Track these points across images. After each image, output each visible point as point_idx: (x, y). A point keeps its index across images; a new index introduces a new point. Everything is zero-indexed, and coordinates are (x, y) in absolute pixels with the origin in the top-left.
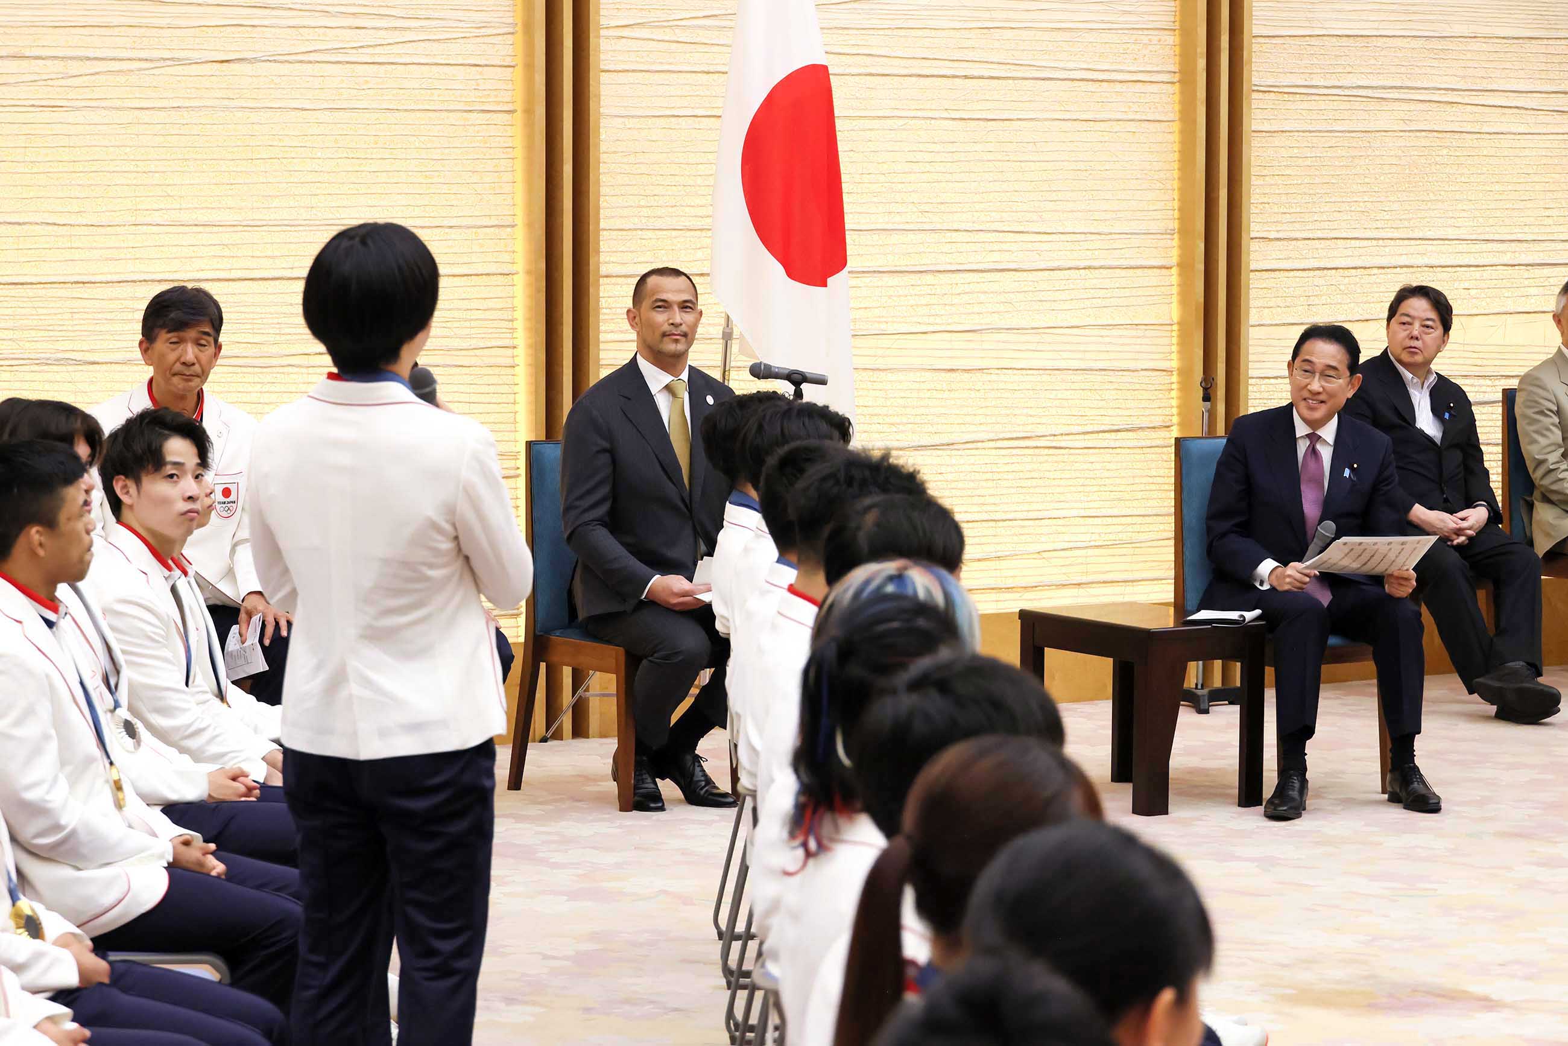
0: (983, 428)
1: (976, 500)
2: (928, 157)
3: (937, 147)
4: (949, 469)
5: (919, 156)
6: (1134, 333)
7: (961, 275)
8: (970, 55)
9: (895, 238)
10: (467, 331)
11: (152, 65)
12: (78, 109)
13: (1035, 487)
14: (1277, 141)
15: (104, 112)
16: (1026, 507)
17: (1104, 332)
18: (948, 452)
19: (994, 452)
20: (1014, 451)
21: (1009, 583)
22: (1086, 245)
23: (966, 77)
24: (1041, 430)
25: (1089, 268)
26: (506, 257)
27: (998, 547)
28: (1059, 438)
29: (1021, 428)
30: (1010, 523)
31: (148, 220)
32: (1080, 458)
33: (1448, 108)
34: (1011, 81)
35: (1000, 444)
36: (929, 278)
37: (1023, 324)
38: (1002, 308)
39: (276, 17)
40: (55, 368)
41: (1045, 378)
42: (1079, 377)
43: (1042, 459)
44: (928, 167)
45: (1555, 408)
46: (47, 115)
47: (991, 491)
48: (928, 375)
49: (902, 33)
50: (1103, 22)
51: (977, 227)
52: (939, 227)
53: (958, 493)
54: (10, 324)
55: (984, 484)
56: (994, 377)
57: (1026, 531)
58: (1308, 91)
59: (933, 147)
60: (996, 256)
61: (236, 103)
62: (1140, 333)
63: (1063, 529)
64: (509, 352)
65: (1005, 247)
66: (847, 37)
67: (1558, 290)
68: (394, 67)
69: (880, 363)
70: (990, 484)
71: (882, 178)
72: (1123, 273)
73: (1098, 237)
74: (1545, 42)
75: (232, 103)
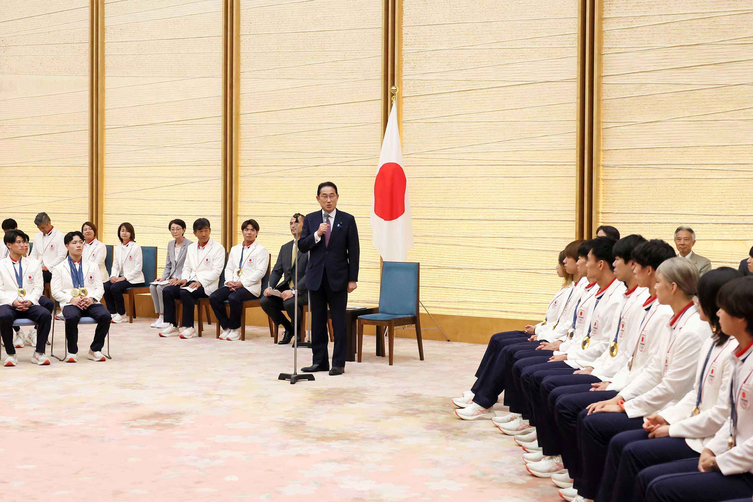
0: (512, 265)
1: (510, 286)
2: (495, 188)
4: (502, 276)
5: (493, 188)
6: (564, 240)
7: (506, 221)
9: (486, 210)
11: (301, 167)
12: (287, 177)
13: (530, 284)
14: (619, 182)
15: (292, 178)
16: (526, 290)
17: (554, 240)
18: (502, 272)
19: (516, 273)
20: (523, 273)
21: (520, 311)
22: (547, 214)
23: (507, 165)
24: (532, 267)
25: (548, 220)
27: (517, 300)
28: (538, 270)
29: (525, 266)
30: (521, 294)
31: (301, 203)
32: (545, 277)
34: (522, 166)
35: (518, 270)
36: (497, 222)
37: (526, 236)
38: (519, 231)
39: (328, 155)
40: (281, 236)
41: (534, 252)
42: (545, 253)
43: (532, 276)
44: (495, 191)
46: (282, 179)
47: (515, 284)
48: (496, 249)
49: (488, 153)
50: (553, 148)
51: (511, 208)
52: (499, 208)
53: (505, 283)
54: (273, 225)
55: (512, 281)
56: (516, 251)
57: (526, 296)
58: (630, 166)
59: (496, 185)
60: (517, 216)
63: (538, 297)
65: (520, 214)
66: (471, 155)
69: (481, 245)
70: (515, 282)
71: (481, 194)
73: (552, 211)
75: (318, 176)
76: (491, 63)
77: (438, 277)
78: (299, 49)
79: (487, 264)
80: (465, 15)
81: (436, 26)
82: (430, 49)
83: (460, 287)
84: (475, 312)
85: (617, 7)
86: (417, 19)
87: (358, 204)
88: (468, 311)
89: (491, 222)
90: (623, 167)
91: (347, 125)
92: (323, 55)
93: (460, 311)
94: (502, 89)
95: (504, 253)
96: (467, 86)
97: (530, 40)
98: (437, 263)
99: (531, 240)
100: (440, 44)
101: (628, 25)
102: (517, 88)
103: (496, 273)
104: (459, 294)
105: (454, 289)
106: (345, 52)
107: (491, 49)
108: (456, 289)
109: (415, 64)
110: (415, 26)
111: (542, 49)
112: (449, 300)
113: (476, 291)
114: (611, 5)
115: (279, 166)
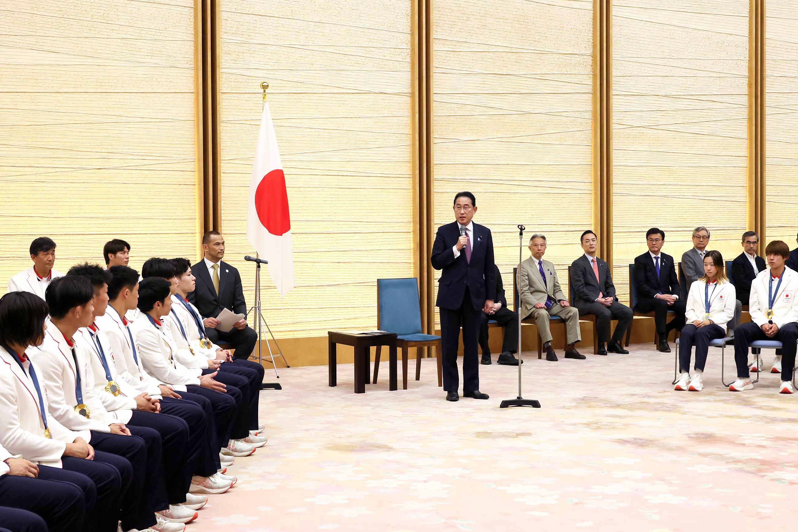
0: (350, 280)
1: (348, 301)
2: (330, 199)
3: (333, 196)
4: (338, 292)
5: (327, 199)
7: (342, 234)
8: (343, 169)
10: (180, 250)
11: (75, 170)
12: (51, 182)
14: (445, 195)
15: (59, 184)
16: (364, 303)
17: (389, 252)
18: (338, 287)
19: (353, 287)
20: (361, 287)
21: (358, 325)
22: (382, 226)
23: (342, 176)
24: (368, 281)
25: (384, 232)
26: (194, 228)
27: (355, 315)
30: (359, 308)
31: (74, 216)
33: (500, 185)
34: (357, 177)
35: (355, 284)
36: (331, 235)
37: (362, 249)
38: (355, 244)
39: (116, 156)
41: (370, 265)
42: (381, 265)
43: (369, 289)
44: (330, 202)
45: (527, 274)
46: (41, 185)
47: (352, 299)
48: (332, 264)
49: (321, 162)
50: (387, 160)
51: (347, 220)
52: (334, 220)
53: (342, 299)
55: (350, 296)
56: (353, 265)
59: (331, 196)
60: (353, 229)
61: (104, 181)
62: (400, 252)
64: (194, 256)
65: (356, 226)
66: (303, 164)
67: (529, 239)
68: (155, 171)
69: (315, 260)
70: (352, 296)
71: (315, 206)
72: (395, 234)
73: (387, 223)
74: (531, 166)
75: (102, 182)
76: (324, 67)
77: (269, 298)
78: (68, 15)
79: (323, 279)
80: (295, 11)
81: (261, 17)
82: (255, 41)
83: (294, 307)
84: (311, 332)
85: (443, 29)
86: (239, 5)
87: (161, 217)
88: (305, 332)
89: (326, 235)
90: (449, 180)
91: (145, 120)
92: (107, 28)
93: (295, 333)
94: (337, 96)
95: (340, 267)
96: (298, 89)
97: (364, 49)
98: (267, 282)
99: (367, 253)
100: (267, 38)
101: (452, 48)
102: (351, 96)
103: (332, 288)
104: (294, 315)
105: (287, 310)
106: (140, 29)
107: (324, 51)
108: (290, 310)
109: (238, 57)
110: (237, 13)
111: (376, 59)
112: (282, 323)
113: (312, 309)
114: (438, 27)
115: (38, 167)
